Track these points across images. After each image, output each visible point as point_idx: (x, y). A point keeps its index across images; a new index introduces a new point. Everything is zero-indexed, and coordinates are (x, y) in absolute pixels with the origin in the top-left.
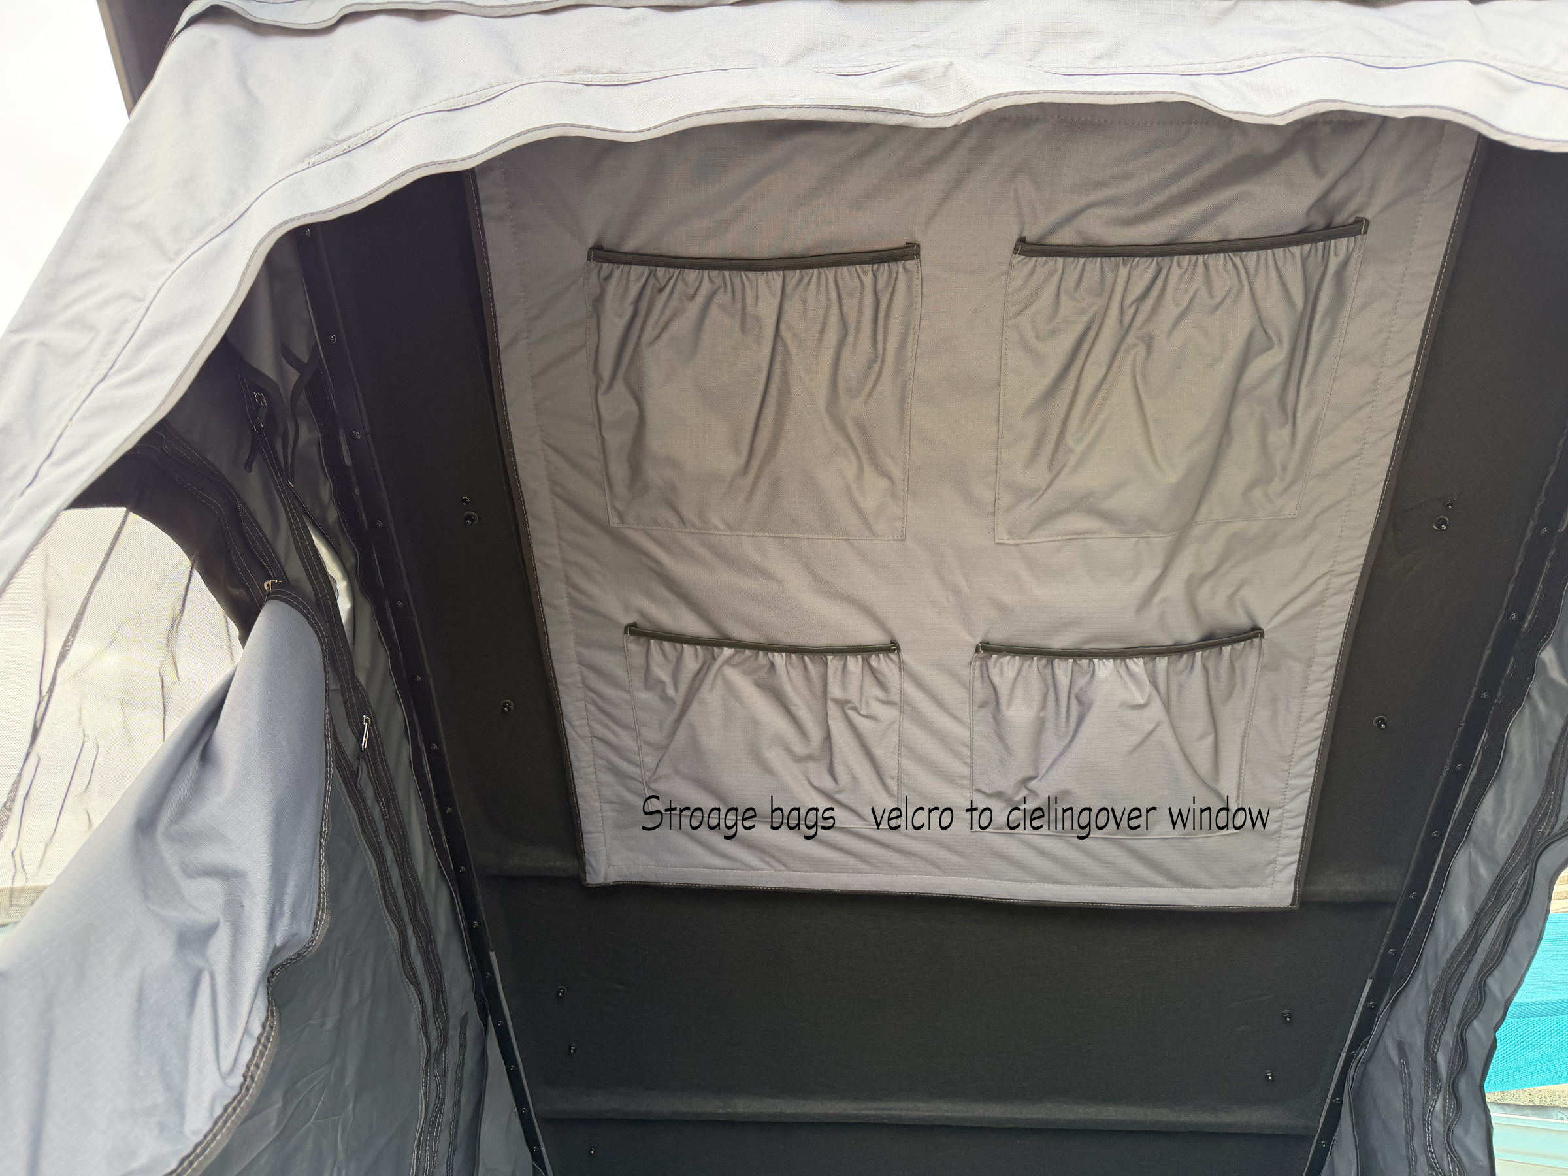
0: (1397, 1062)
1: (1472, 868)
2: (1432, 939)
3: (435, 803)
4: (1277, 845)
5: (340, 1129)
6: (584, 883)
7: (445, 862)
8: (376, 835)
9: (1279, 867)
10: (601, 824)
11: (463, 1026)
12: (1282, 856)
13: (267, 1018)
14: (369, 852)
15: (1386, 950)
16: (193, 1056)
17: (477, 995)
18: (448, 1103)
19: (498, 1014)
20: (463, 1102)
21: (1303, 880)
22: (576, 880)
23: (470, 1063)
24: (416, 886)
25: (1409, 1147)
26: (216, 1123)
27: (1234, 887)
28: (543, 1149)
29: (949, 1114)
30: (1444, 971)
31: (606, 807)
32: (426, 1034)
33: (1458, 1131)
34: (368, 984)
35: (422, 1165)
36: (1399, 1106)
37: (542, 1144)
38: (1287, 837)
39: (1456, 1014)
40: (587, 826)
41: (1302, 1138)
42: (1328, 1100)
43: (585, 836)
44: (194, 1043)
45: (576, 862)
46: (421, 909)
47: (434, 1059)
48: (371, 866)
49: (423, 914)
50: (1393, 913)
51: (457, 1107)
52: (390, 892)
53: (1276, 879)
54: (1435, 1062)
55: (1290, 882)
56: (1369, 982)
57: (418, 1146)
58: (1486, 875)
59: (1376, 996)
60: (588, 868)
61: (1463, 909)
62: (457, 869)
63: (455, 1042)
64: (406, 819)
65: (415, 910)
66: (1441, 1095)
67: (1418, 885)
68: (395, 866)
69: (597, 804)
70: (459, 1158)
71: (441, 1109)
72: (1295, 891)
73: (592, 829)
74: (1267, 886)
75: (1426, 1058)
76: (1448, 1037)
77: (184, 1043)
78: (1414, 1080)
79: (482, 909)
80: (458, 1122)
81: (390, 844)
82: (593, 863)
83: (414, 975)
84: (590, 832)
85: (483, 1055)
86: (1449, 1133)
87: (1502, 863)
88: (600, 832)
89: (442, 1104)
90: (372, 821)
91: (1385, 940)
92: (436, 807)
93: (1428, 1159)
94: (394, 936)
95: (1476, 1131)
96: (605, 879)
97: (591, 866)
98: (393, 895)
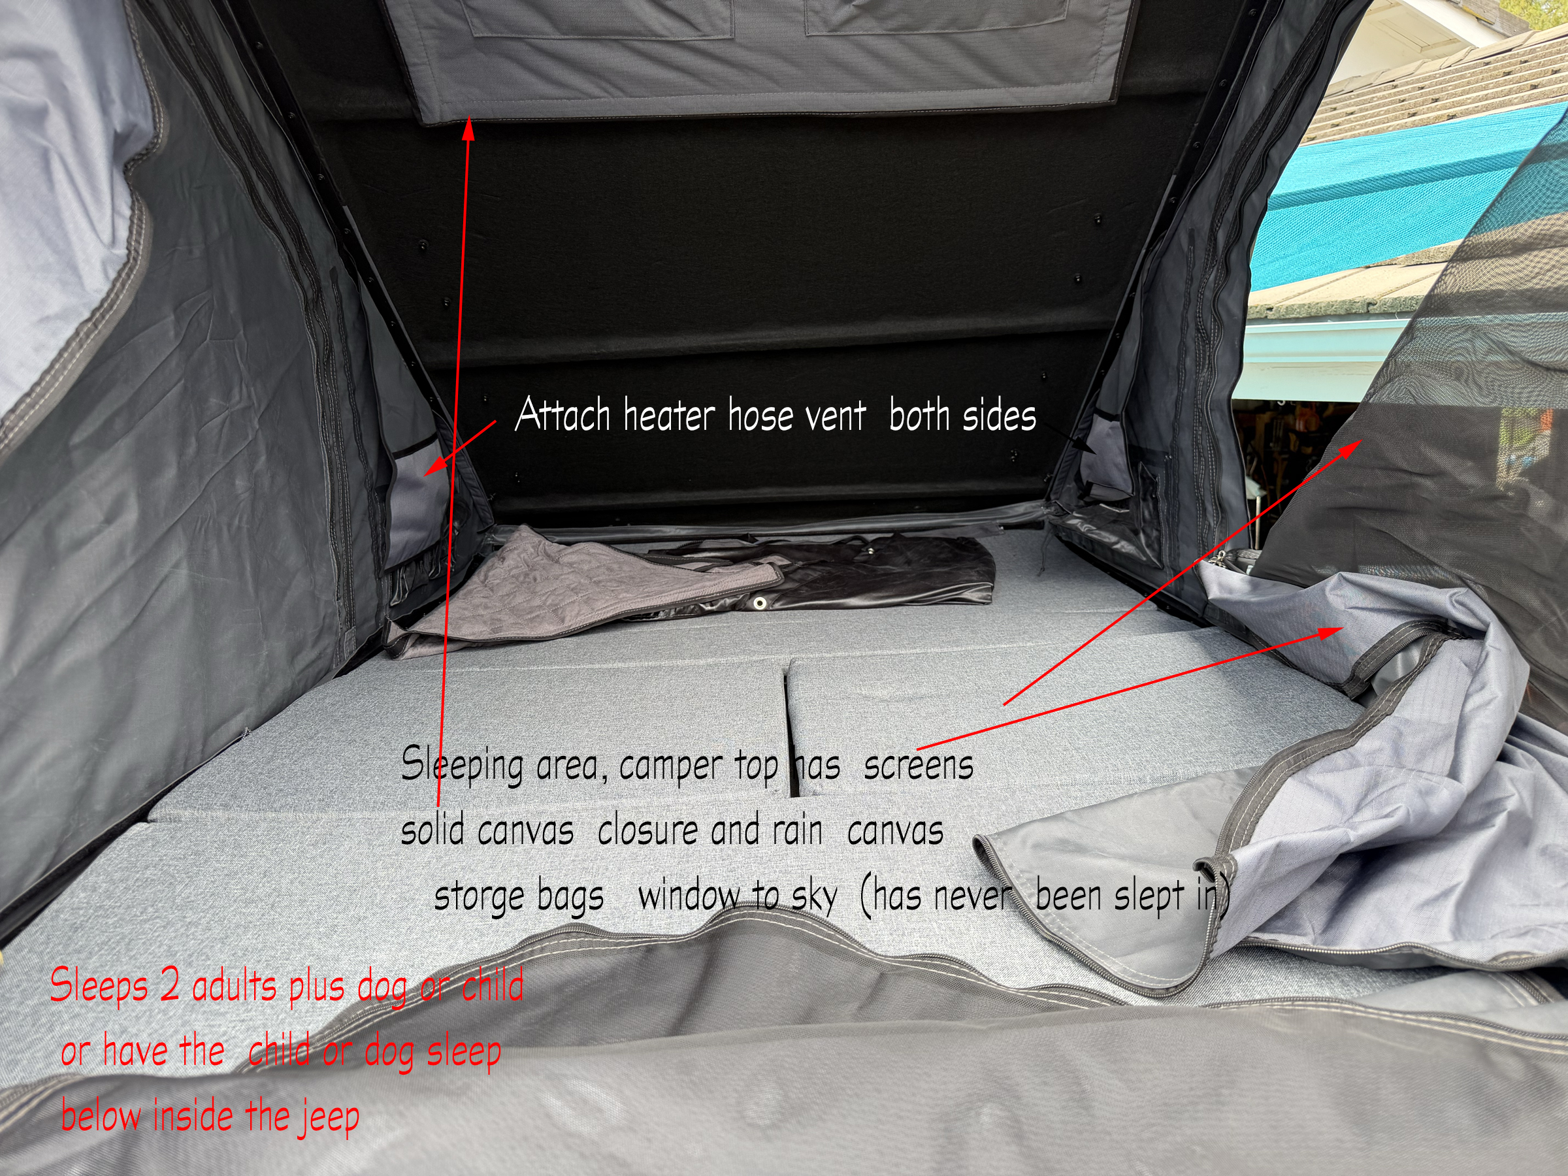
0: (1185, 248)
1: (1279, 43)
2: (1232, 125)
3: (242, 37)
4: (1102, 33)
5: (237, 351)
6: (421, 124)
7: (271, 105)
8: (188, 63)
9: (1102, 58)
10: (425, 55)
11: (335, 281)
12: (1106, 45)
13: (133, 202)
14: (185, 80)
15: (1192, 143)
16: (70, 227)
17: (341, 252)
18: (337, 347)
19: (367, 272)
20: (351, 348)
21: (1123, 71)
22: (411, 121)
23: (350, 315)
24: (247, 127)
25: (1184, 318)
26: (114, 285)
27: (1058, 83)
28: (439, 399)
29: (798, 338)
30: (1237, 152)
31: (425, 33)
32: (298, 279)
33: (1224, 295)
34: (224, 220)
35: (326, 396)
36: (1182, 287)
37: (437, 394)
38: (1113, 23)
39: (1239, 191)
40: (410, 57)
41: (1101, 333)
42: (1126, 296)
43: (411, 69)
44: (66, 215)
45: (408, 101)
46: (259, 154)
47: (313, 304)
48: (192, 96)
49: (262, 159)
50: (1202, 105)
51: (346, 350)
52: (221, 129)
53: (1098, 72)
54: (1216, 239)
55: (1111, 75)
56: (1174, 177)
57: (318, 380)
58: (1290, 49)
59: (1178, 191)
60: (421, 106)
61: (1264, 88)
62: (286, 115)
63: (329, 295)
64: (215, 50)
65: (252, 152)
66: (1215, 268)
67: (1228, 72)
68: (218, 101)
69: (416, 30)
70: (360, 399)
71: (331, 351)
72: (1115, 84)
73: (416, 60)
74: (1089, 80)
75: (1210, 238)
76: (1230, 215)
77: (56, 212)
78: (1197, 262)
79: (324, 160)
80: (350, 366)
81: (205, 75)
82: (425, 99)
83: (270, 220)
84: (415, 65)
85: (361, 310)
86: (1216, 299)
87: (1305, 35)
88: (424, 64)
89: (331, 348)
90: (178, 45)
91: (1193, 133)
92: (245, 42)
93: (1197, 325)
94: (238, 176)
95: (1237, 291)
96: (441, 117)
97: (424, 104)
98: (225, 132)
